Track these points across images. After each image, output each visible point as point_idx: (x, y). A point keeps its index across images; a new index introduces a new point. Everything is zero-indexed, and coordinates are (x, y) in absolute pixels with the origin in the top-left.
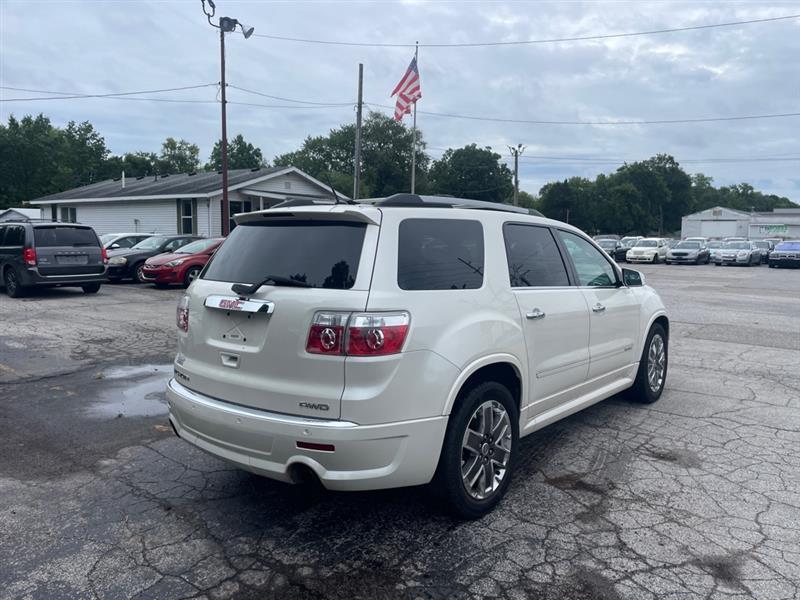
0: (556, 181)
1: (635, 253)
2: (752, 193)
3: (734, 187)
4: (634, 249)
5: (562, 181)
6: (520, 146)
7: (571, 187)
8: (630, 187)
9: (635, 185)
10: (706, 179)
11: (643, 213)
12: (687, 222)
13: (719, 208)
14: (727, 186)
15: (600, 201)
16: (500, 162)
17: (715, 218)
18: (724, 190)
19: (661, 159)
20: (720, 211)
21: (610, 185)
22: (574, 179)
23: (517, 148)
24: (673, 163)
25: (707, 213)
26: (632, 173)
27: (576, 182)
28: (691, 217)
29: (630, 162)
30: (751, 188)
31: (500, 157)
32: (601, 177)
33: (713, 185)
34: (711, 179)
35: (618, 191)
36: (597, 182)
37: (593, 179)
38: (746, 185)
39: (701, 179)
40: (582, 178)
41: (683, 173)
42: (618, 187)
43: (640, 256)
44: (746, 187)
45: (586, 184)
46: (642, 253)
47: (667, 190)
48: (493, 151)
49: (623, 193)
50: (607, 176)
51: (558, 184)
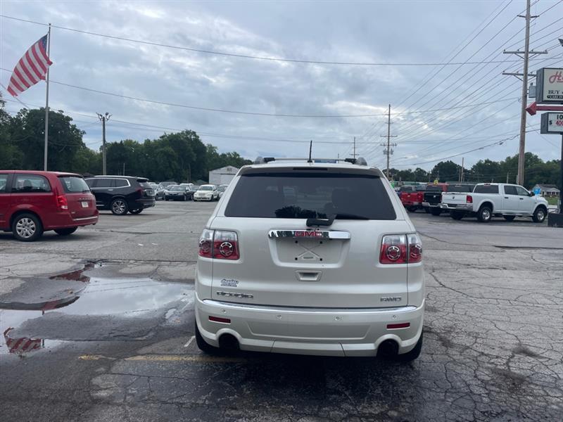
0: (114, 142)
1: (200, 194)
2: (239, 158)
3: (229, 154)
4: (198, 191)
5: (119, 142)
6: (107, 114)
7: (126, 147)
8: (170, 149)
9: (172, 148)
10: (213, 148)
11: (179, 168)
12: (213, 175)
13: (231, 167)
14: (225, 153)
15: (146, 157)
16: (71, 123)
17: (228, 173)
18: (224, 155)
19: (188, 132)
20: (231, 169)
21: (156, 148)
22: (127, 140)
23: (104, 115)
24: (195, 135)
25: (224, 170)
26: (170, 140)
27: (129, 143)
28: (214, 171)
29: (168, 133)
30: (238, 155)
31: (72, 120)
32: (148, 142)
33: (217, 152)
34: (216, 148)
35: (162, 152)
36: (145, 144)
37: (142, 142)
38: (235, 153)
39: (211, 148)
40: (134, 141)
41: (201, 143)
42: (161, 149)
43: (203, 196)
44: (236, 154)
45: (137, 145)
46: (204, 194)
47: (193, 153)
48: (65, 114)
49: (166, 154)
50: (152, 140)
51: (116, 143)
